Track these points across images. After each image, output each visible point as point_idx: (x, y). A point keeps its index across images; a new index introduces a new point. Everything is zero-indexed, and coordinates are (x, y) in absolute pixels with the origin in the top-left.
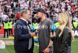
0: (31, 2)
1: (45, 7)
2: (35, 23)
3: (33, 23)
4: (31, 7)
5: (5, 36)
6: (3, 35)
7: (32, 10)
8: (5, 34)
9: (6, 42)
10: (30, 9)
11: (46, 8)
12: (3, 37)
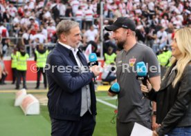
0: (102, 3)
1: (135, 16)
2: (110, 54)
3: (106, 55)
4: (102, 17)
5: (38, 84)
6: (36, 82)
7: (104, 24)
8: (38, 80)
9: (41, 100)
10: (98, 20)
11: (137, 18)
12: (35, 86)
